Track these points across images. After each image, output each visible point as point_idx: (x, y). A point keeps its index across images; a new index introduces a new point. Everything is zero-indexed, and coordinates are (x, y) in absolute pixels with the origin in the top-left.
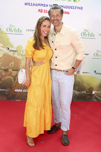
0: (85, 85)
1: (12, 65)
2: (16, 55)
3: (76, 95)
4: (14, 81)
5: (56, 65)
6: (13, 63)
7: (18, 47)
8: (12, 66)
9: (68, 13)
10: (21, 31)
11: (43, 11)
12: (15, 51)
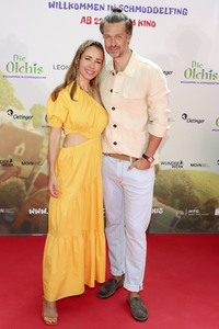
0: (197, 193)
1: (20, 150)
2: (30, 127)
3: (176, 219)
4: (27, 189)
5: (115, 143)
6: (23, 146)
7: (34, 108)
8: (21, 154)
9: (152, 24)
10: (40, 70)
11: (93, 21)
12: (27, 118)
